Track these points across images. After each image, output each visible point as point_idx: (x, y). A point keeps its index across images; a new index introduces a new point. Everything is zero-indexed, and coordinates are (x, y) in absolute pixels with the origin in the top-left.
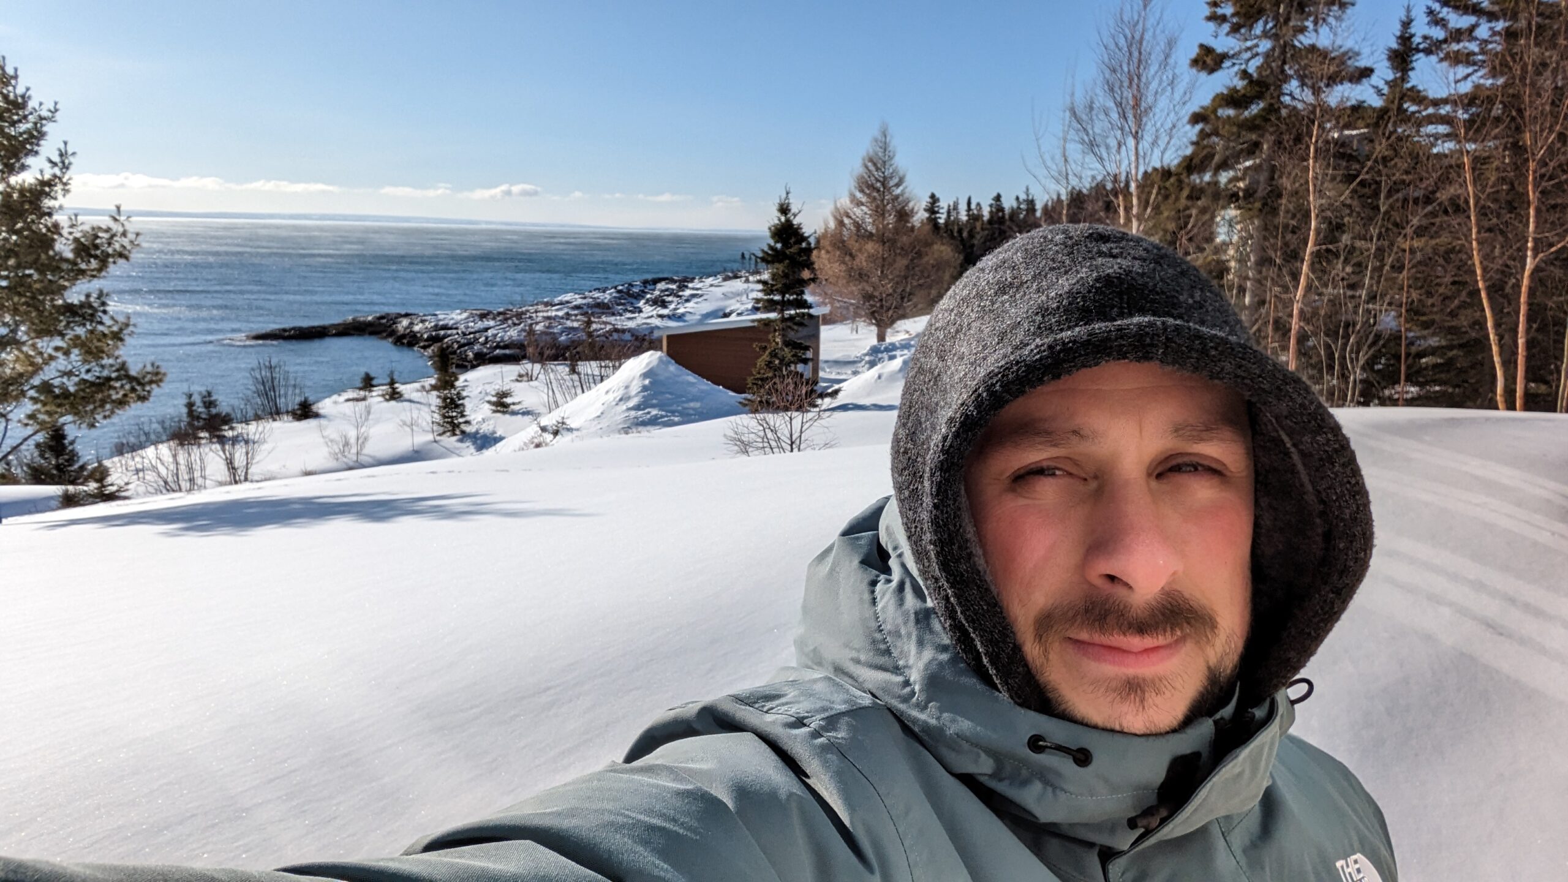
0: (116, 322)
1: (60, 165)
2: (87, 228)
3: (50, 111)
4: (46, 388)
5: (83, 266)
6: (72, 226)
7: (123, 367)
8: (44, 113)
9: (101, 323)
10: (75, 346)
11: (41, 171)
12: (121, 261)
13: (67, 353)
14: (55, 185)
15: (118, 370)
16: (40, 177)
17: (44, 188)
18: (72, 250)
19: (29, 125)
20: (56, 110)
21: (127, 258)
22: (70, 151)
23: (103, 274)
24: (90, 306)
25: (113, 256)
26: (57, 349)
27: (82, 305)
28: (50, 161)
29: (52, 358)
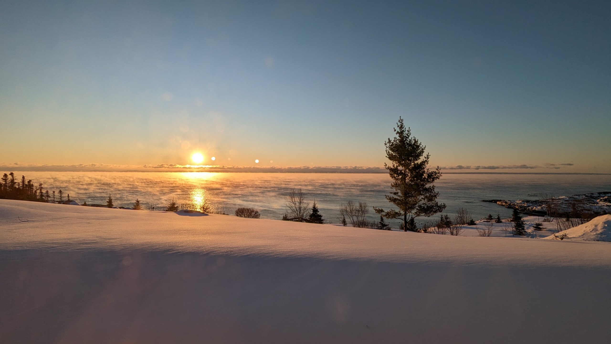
0: (435, 193)
1: (427, 158)
2: (430, 172)
3: (424, 147)
4: (420, 206)
5: (429, 180)
6: (427, 171)
7: (437, 203)
8: (423, 148)
9: (433, 193)
10: (426, 198)
11: (423, 160)
12: (437, 179)
13: (424, 199)
14: (425, 162)
15: (436, 204)
16: (423, 161)
17: (423, 163)
18: (427, 177)
19: (420, 151)
20: (425, 147)
21: (439, 179)
22: (429, 155)
23: (433, 182)
24: (431, 189)
25: (436, 178)
26: (422, 198)
27: (429, 189)
28: (425, 157)
29: (421, 200)
